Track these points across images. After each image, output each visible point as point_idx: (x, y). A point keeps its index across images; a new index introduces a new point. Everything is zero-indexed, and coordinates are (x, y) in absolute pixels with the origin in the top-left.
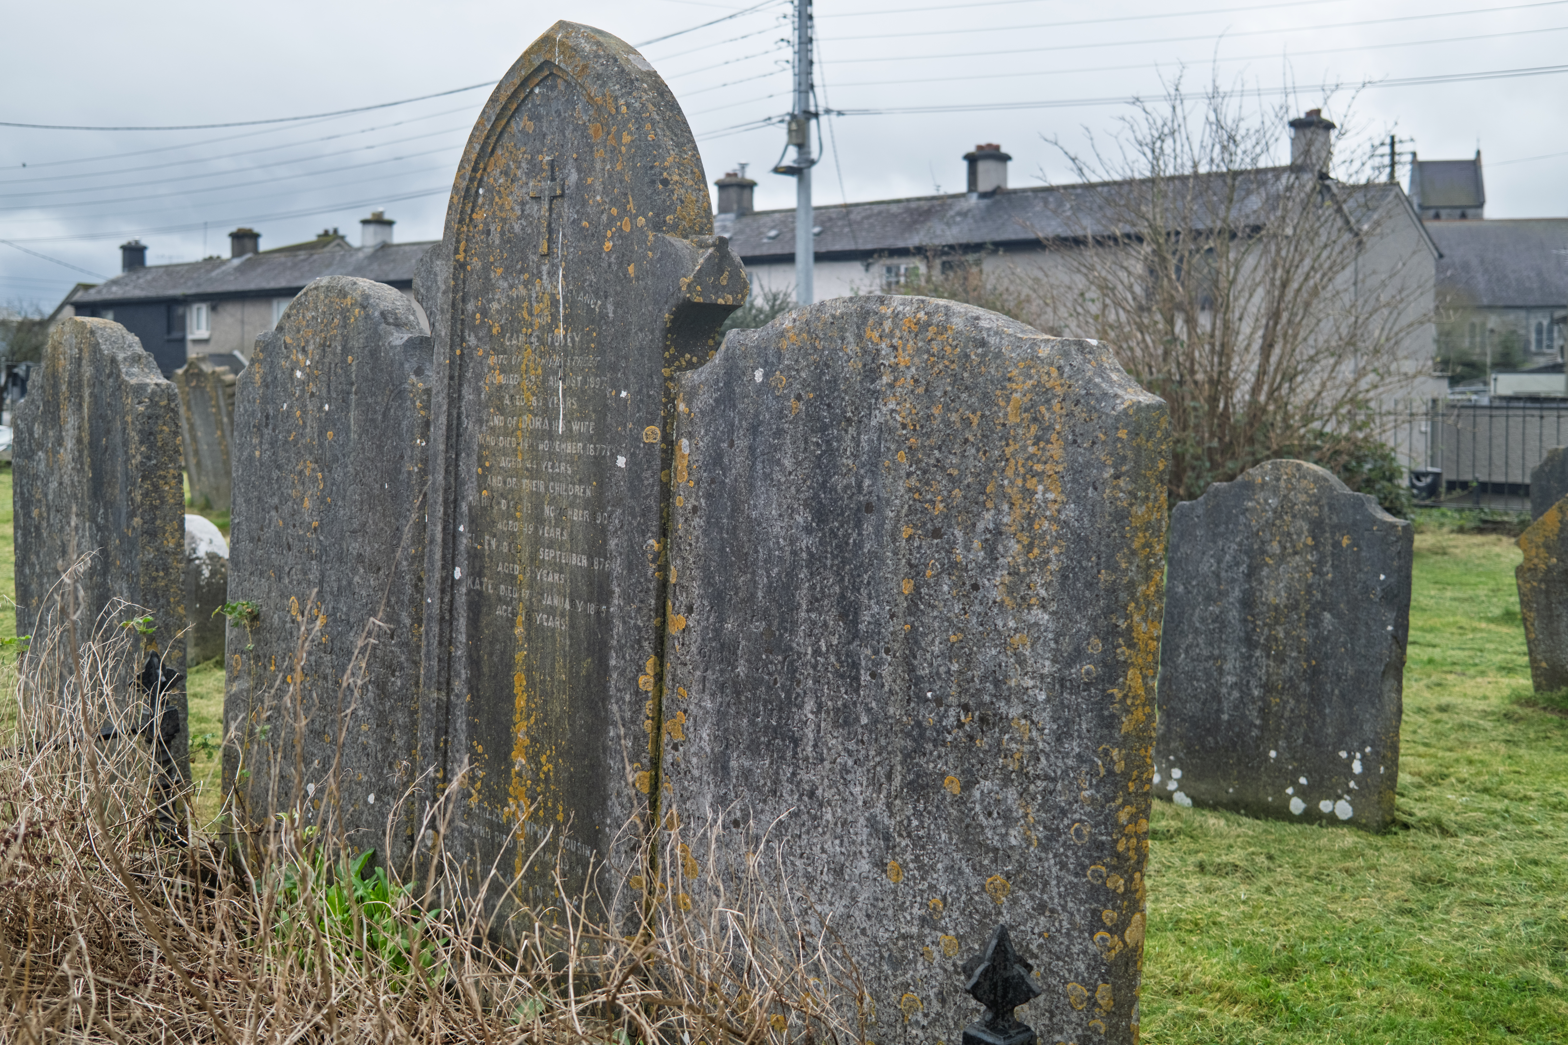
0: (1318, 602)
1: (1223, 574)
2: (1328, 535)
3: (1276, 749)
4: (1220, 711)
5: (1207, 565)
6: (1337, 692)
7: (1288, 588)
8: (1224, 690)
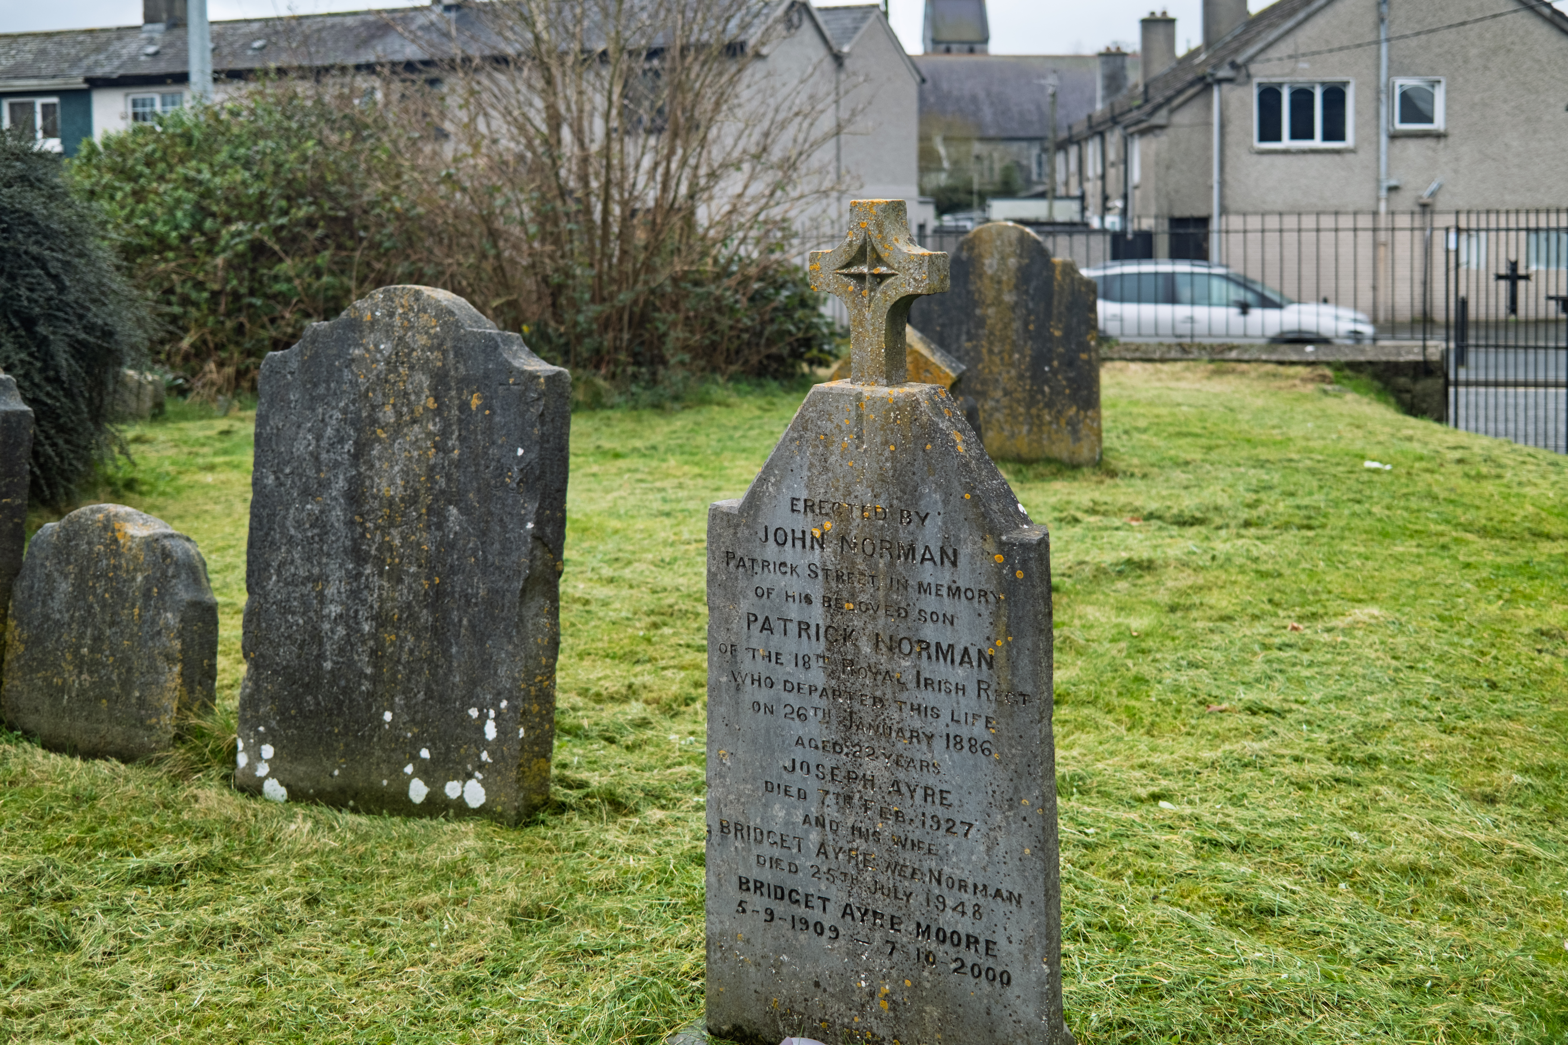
0: (442, 492)
1: (324, 456)
2: (453, 393)
3: (392, 710)
4: (321, 657)
5: (304, 443)
6: (465, 622)
7: (405, 473)
8: (326, 626)
